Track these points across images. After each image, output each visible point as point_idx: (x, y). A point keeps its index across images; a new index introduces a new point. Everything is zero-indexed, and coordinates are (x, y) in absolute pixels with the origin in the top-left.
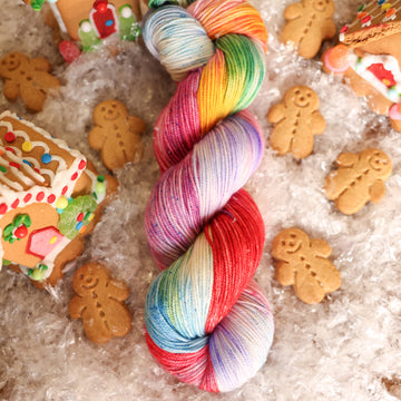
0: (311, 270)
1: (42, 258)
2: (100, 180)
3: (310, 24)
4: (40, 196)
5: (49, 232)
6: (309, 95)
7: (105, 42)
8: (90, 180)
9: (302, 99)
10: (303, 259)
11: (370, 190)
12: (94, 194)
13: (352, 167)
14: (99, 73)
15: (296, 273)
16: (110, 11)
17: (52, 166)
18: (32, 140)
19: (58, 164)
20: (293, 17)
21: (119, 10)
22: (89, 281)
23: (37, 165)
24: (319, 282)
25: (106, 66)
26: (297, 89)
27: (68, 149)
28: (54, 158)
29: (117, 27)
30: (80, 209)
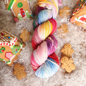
2: (21, 44)
4: (7, 44)
5: (10, 53)
6: (66, 25)
7: (23, 18)
8: (19, 44)
9: (64, 26)
12: (20, 46)
14: (22, 24)
16: (23, 11)
17: (10, 39)
18: (7, 34)
19: (11, 39)
20: (61, 12)
21: (25, 11)
23: (7, 39)
25: (23, 23)
27: (14, 36)
28: (11, 38)
29: (25, 15)
30: (16, 48)
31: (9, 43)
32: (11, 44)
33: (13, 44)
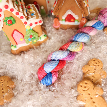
1: (17, 44)
2: (45, 36)
12: (41, 38)
23: (29, 15)
27: (40, 16)
28: (34, 15)
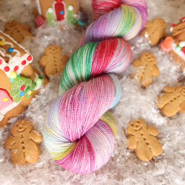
0: (146, 141)
3: (155, 30)
5: (3, 92)
9: (149, 58)
10: (142, 135)
11: (180, 105)
12: (35, 84)
13: (171, 93)
14: (53, 34)
15: (138, 142)
16: (63, 5)
17: (13, 54)
19: (16, 53)
22: (20, 128)
23: (4, 52)
24: (150, 149)
26: (147, 54)
28: (15, 51)
30: (23, 83)
31: (7, 62)
32: (12, 67)
33: (16, 68)
